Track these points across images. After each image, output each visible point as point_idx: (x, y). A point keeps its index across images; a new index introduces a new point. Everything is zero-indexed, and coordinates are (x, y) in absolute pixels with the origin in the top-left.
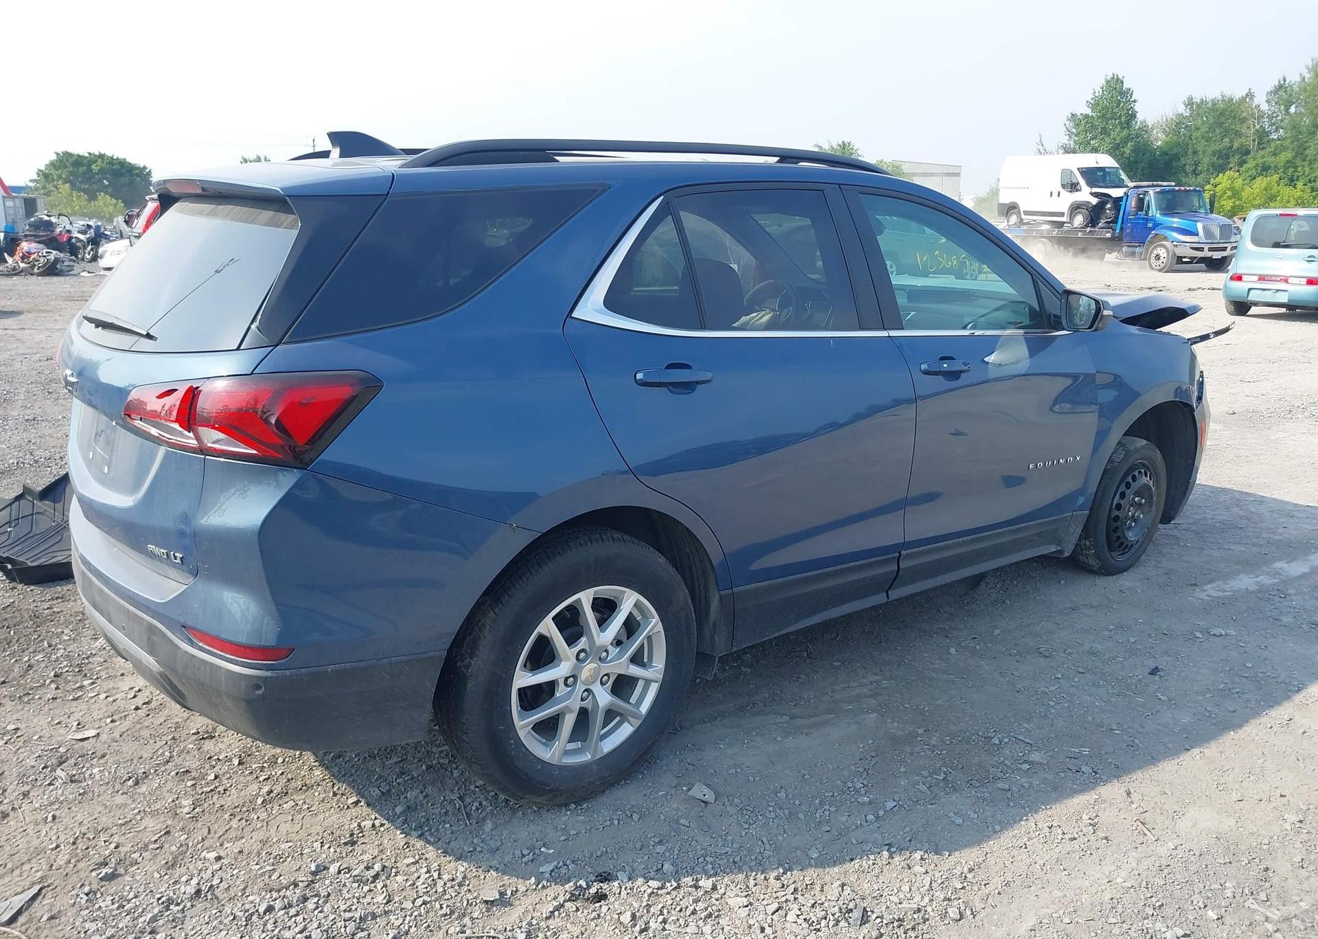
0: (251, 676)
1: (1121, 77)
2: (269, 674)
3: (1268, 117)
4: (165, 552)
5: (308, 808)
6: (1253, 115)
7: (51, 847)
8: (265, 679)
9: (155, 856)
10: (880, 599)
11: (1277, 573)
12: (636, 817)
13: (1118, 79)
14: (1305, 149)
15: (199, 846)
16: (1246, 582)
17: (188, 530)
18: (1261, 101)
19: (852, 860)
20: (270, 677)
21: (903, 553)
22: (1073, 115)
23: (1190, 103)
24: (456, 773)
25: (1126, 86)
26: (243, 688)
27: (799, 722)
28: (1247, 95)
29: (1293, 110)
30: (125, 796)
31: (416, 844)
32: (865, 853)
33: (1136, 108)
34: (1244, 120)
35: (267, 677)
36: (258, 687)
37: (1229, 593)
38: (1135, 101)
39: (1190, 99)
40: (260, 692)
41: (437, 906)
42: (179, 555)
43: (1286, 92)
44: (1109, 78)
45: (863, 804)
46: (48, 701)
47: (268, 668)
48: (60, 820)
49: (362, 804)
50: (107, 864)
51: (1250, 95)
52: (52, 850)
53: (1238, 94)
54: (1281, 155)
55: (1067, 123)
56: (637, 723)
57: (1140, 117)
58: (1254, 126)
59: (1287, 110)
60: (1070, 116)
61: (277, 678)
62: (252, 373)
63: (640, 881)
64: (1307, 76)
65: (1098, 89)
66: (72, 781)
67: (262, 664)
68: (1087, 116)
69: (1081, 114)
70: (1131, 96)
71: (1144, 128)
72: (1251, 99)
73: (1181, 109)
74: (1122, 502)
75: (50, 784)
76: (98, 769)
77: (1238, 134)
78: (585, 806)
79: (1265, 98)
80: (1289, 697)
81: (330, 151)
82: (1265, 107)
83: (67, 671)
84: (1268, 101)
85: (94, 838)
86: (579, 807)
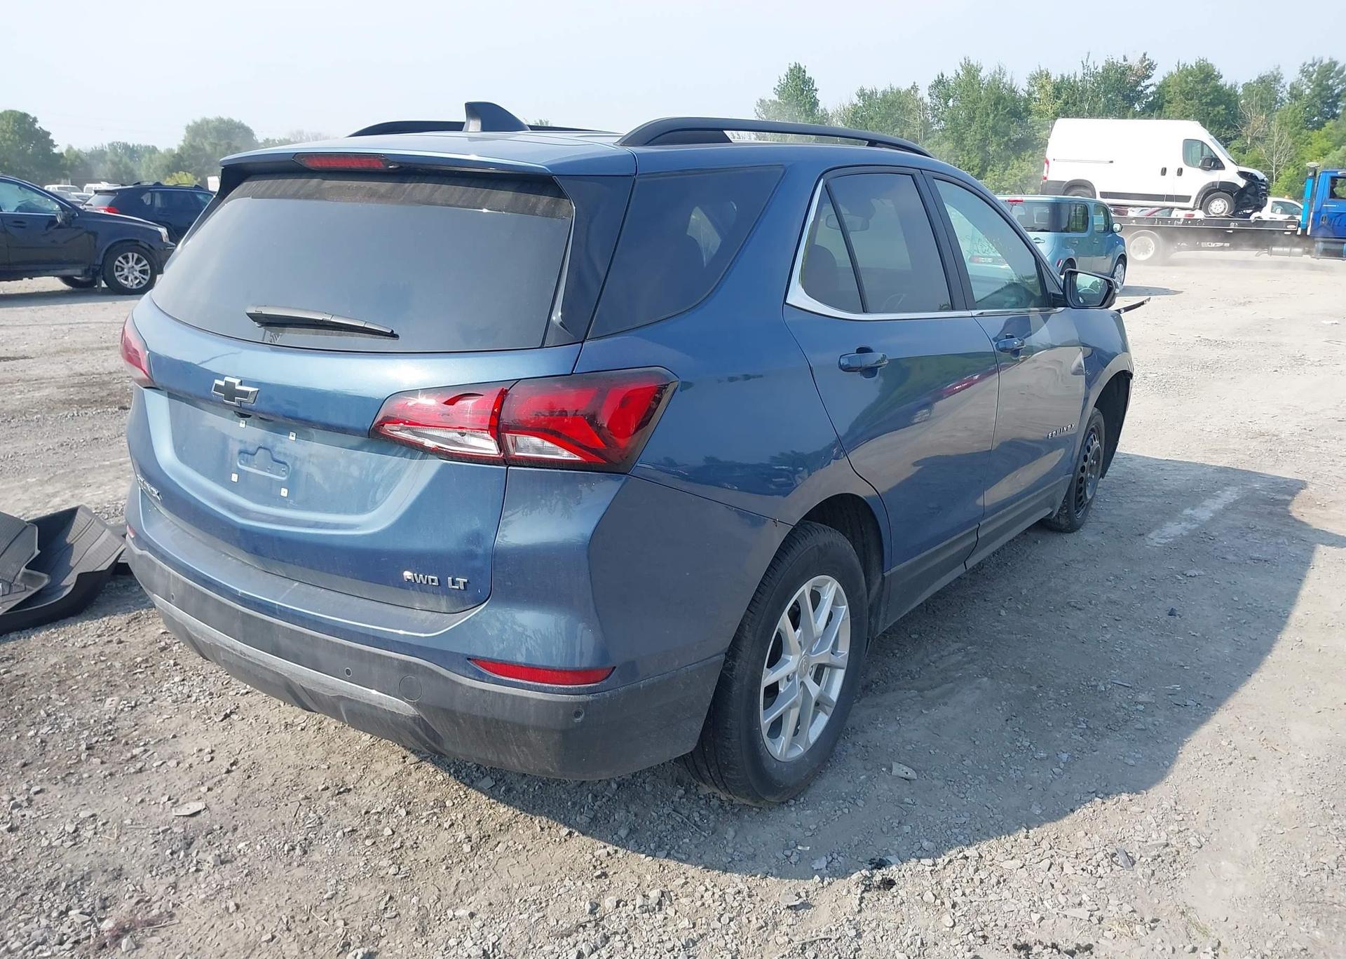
0: (572, 703)
1: (803, 67)
2: (590, 698)
3: (931, 109)
4: (436, 578)
5: (524, 848)
6: (918, 106)
7: (264, 938)
8: (586, 705)
9: (398, 924)
10: (959, 570)
11: (1191, 519)
12: (860, 803)
13: (800, 68)
14: (963, 140)
15: (439, 905)
16: (1174, 529)
17: (480, 551)
18: (924, 93)
19: (1072, 811)
20: (592, 701)
21: (981, 524)
22: (761, 101)
23: (862, 94)
24: (648, 788)
25: (807, 75)
26: (560, 718)
27: (928, 694)
28: (912, 88)
29: (951, 103)
30: (302, 868)
31: (669, 864)
32: (1081, 803)
33: (817, 97)
34: (911, 111)
35: (588, 702)
36: (577, 714)
37: (1171, 540)
38: (816, 90)
39: (862, 90)
40: (579, 719)
41: (743, 921)
42: (462, 580)
43: (944, 86)
44: (792, 67)
45: (1042, 759)
46: (105, 777)
47: (590, 692)
48: (246, 907)
49: (576, 834)
50: (349, 945)
51: (915, 88)
52: (268, 941)
53: (905, 86)
54: (944, 145)
55: (757, 108)
56: (830, 711)
57: (821, 106)
58: (920, 117)
59: (946, 103)
60: (759, 101)
61: (597, 701)
62: (572, 373)
63: (914, 860)
64: (961, 73)
65: (783, 77)
66: (222, 863)
67: (583, 688)
68: (775, 102)
69: (770, 101)
70: (813, 84)
71: (825, 116)
72: (916, 92)
73: (855, 100)
74: (1086, 464)
75: (197, 870)
76: (244, 844)
77: (907, 124)
78: (802, 799)
79: (928, 92)
80: (1285, 623)
81: (464, 123)
82: (927, 100)
83: (97, 741)
84: (930, 95)
85: (308, 919)
86: (797, 803)
